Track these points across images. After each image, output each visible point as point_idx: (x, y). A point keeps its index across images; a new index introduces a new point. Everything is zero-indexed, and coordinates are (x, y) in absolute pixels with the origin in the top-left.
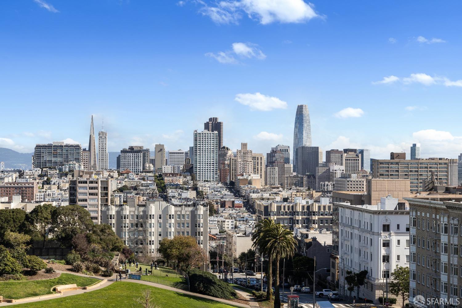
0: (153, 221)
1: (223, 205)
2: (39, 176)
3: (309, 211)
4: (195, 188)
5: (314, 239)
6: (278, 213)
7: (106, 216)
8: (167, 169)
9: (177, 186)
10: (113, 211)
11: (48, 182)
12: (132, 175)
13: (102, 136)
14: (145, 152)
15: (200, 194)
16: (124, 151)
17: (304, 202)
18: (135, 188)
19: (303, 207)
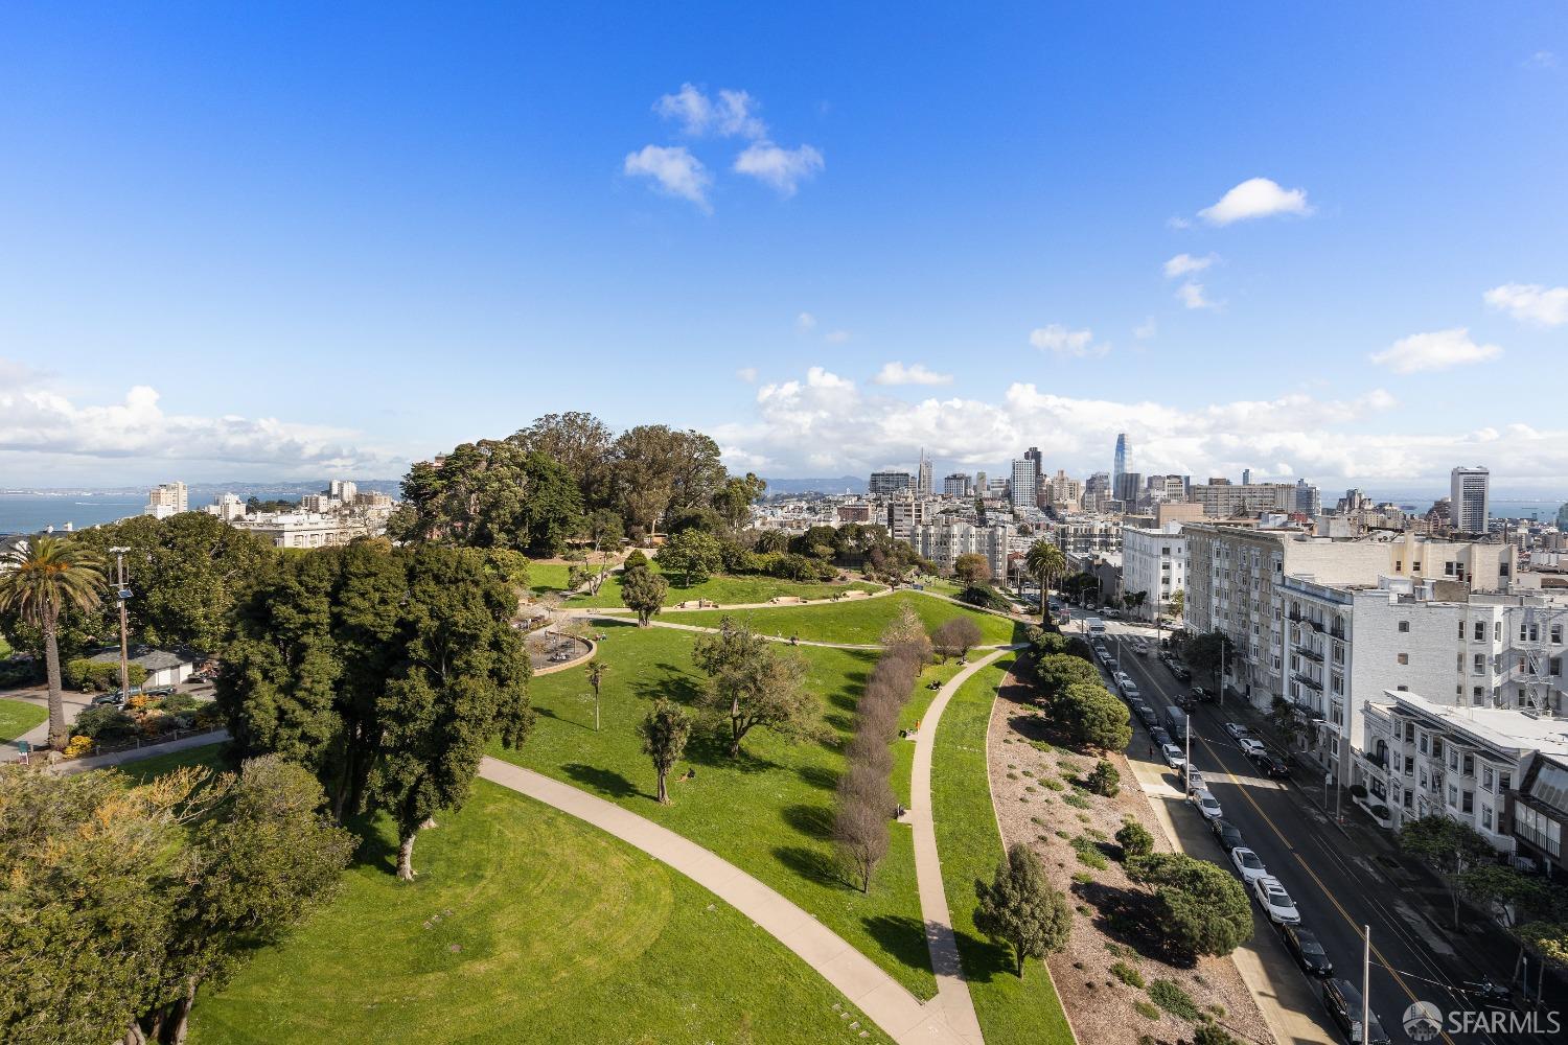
0: (955, 540)
1: (1038, 527)
2: (874, 500)
3: (1106, 534)
4: (1012, 512)
5: (1104, 560)
6: (1075, 535)
7: (913, 535)
8: (986, 494)
9: (995, 510)
10: (920, 529)
11: (881, 505)
12: (954, 500)
13: (929, 465)
14: (968, 479)
15: (1016, 518)
16: (948, 479)
17: (1103, 526)
18: (957, 511)
19: (1101, 530)
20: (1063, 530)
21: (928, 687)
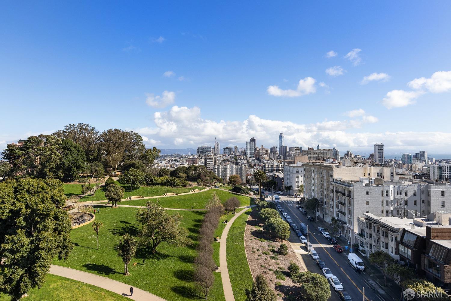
0: (229, 170)
1: (255, 165)
2: (199, 156)
3: (278, 166)
4: (246, 160)
5: (278, 176)
6: (268, 167)
7: (214, 169)
8: (238, 154)
9: (241, 159)
10: (216, 167)
11: (201, 158)
13: (218, 144)
14: (231, 149)
15: (248, 162)
16: (224, 148)
17: (277, 164)
18: (228, 160)
19: (276, 165)
20: (264, 166)
21: (223, 223)
